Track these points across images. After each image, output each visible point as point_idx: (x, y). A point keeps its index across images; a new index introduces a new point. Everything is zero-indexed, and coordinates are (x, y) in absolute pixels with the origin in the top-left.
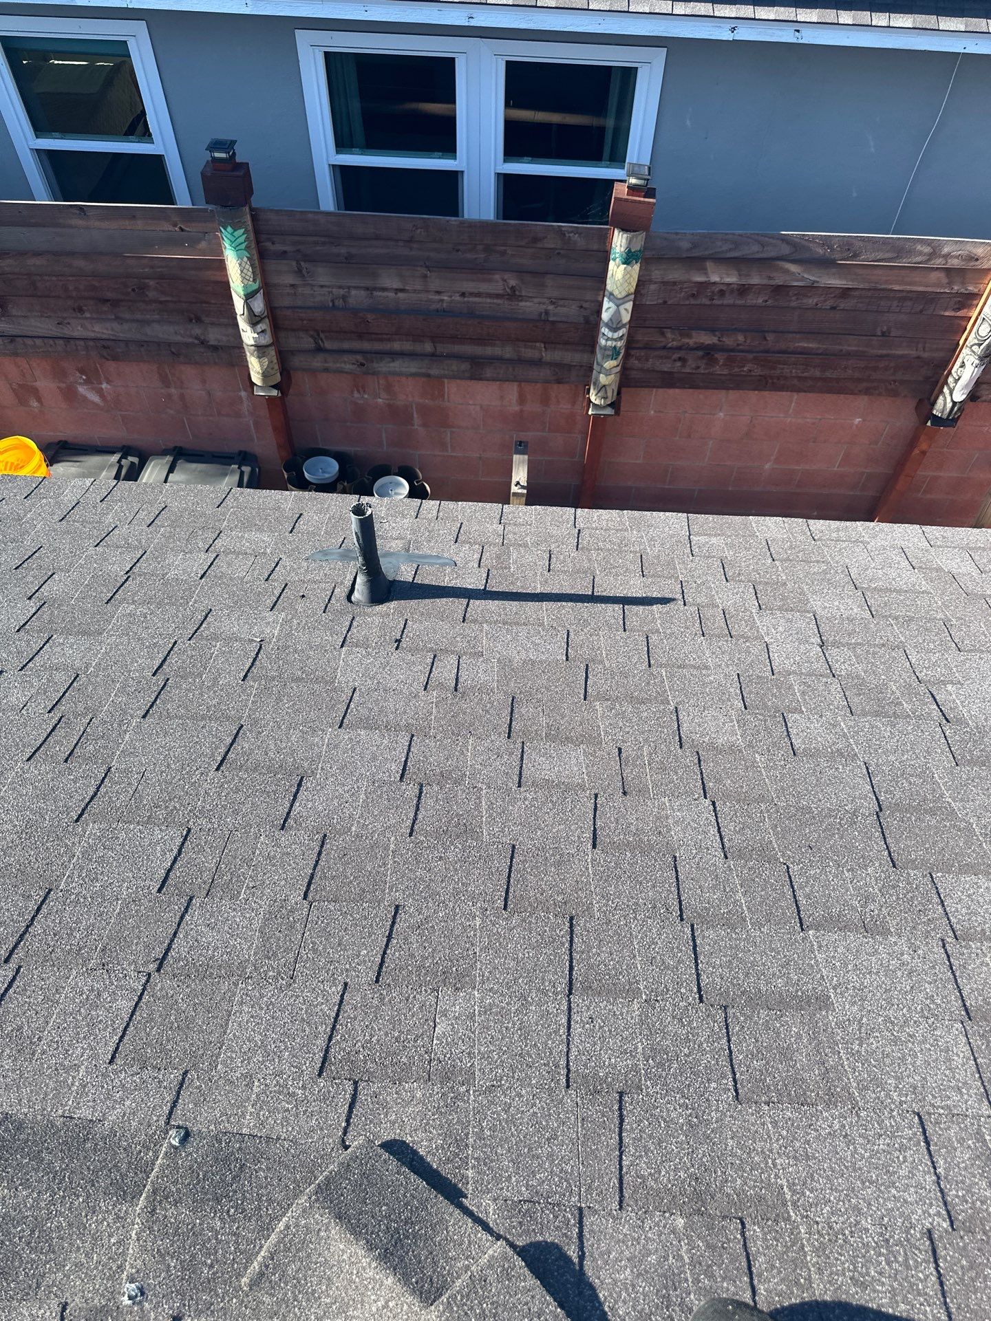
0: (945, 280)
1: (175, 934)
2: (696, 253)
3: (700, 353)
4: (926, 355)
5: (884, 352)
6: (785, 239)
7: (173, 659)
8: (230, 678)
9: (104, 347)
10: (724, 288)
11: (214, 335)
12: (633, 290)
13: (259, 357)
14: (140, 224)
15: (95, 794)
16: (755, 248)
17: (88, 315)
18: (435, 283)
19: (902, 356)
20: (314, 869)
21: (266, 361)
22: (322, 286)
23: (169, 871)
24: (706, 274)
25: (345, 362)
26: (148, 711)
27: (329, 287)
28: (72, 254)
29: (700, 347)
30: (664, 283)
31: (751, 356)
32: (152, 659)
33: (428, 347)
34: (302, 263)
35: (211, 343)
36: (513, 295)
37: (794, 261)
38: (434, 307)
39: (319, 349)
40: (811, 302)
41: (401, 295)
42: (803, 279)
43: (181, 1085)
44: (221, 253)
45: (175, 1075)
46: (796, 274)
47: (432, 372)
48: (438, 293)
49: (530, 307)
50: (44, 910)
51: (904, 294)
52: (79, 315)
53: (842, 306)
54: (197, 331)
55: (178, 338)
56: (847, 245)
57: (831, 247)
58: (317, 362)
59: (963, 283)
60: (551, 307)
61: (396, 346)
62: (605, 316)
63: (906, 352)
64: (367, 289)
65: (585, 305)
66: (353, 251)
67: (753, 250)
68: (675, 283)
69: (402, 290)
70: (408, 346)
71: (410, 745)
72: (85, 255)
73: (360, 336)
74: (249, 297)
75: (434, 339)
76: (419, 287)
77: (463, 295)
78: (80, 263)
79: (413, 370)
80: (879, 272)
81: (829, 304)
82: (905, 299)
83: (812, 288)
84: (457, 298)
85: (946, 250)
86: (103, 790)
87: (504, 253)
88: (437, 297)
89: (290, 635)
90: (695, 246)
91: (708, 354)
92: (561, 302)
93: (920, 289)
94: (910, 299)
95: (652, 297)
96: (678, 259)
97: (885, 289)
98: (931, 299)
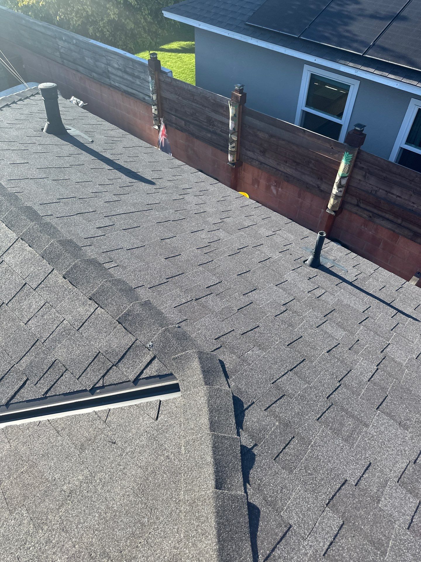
1: (204, 297)
7: (245, 249)
8: (256, 260)
9: (287, 176)
11: (324, 187)
13: (334, 199)
14: (320, 142)
15: (206, 263)
17: (287, 164)
20: (244, 307)
21: (336, 202)
22: (370, 184)
23: (211, 286)
25: (364, 214)
26: (230, 255)
27: (373, 185)
28: (294, 144)
32: (240, 246)
33: (399, 221)
34: (367, 174)
35: (321, 189)
38: (409, 207)
39: (358, 205)
41: (398, 198)
43: (185, 320)
44: (341, 160)
45: (185, 318)
47: (396, 230)
50: (180, 276)
52: (285, 164)
54: (319, 183)
55: (311, 183)
58: (355, 209)
61: (387, 216)
64: (386, 191)
66: (388, 176)
69: (400, 197)
70: (391, 217)
71: (292, 300)
72: (297, 145)
73: (375, 207)
74: (342, 177)
75: (403, 219)
78: (294, 147)
79: (389, 227)
86: (208, 263)
89: (279, 260)
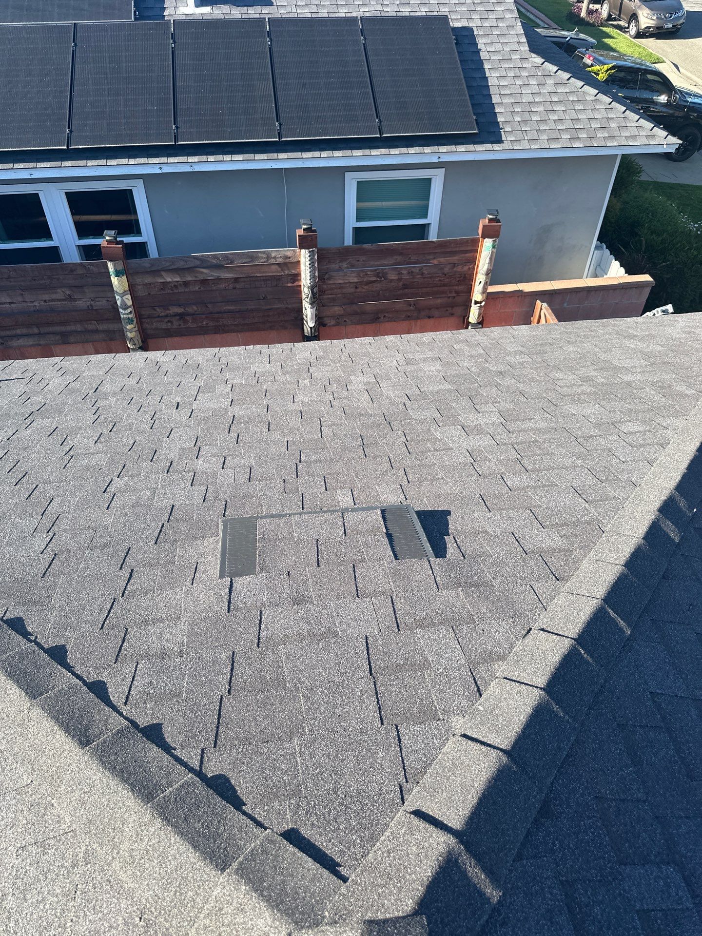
0: (279, 269)
2: (154, 269)
3: (178, 317)
4: (290, 306)
5: (269, 307)
6: (194, 257)
10: (176, 284)
12: (127, 288)
16: (182, 263)
19: (278, 308)
24: (164, 278)
29: (176, 315)
30: (146, 285)
31: (204, 316)
36: (70, 298)
37: (203, 268)
38: (32, 309)
40: (222, 286)
42: (212, 276)
46: (207, 273)
47: (41, 343)
48: (32, 302)
49: (82, 303)
51: (264, 278)
53: (238, 287)
56: (226, 257)
57: (218, 259)
59: (288, 269)
60: (92, 303)
62: (119, 303)
63: (279, 306)
65: (109, 300)
67: (181, 264)
68: (150, 284)
69: (13, 303)
70: (24, 331)
75: (38, 325)
77: (45, 301)
80: (245, 268)
81: (231, 286)
83: (218, 280)
84: (43, 303)
85: (273, 255)
87: (58, 279)
88: (32, 304)
90: (152, 265)
91: (182, 318)
92: (97, 300)
93: (270, 274)
94: (269, 280)
95: (141, 292)
96: (147, 272)
97: (253, 277)
98: (278, 279)
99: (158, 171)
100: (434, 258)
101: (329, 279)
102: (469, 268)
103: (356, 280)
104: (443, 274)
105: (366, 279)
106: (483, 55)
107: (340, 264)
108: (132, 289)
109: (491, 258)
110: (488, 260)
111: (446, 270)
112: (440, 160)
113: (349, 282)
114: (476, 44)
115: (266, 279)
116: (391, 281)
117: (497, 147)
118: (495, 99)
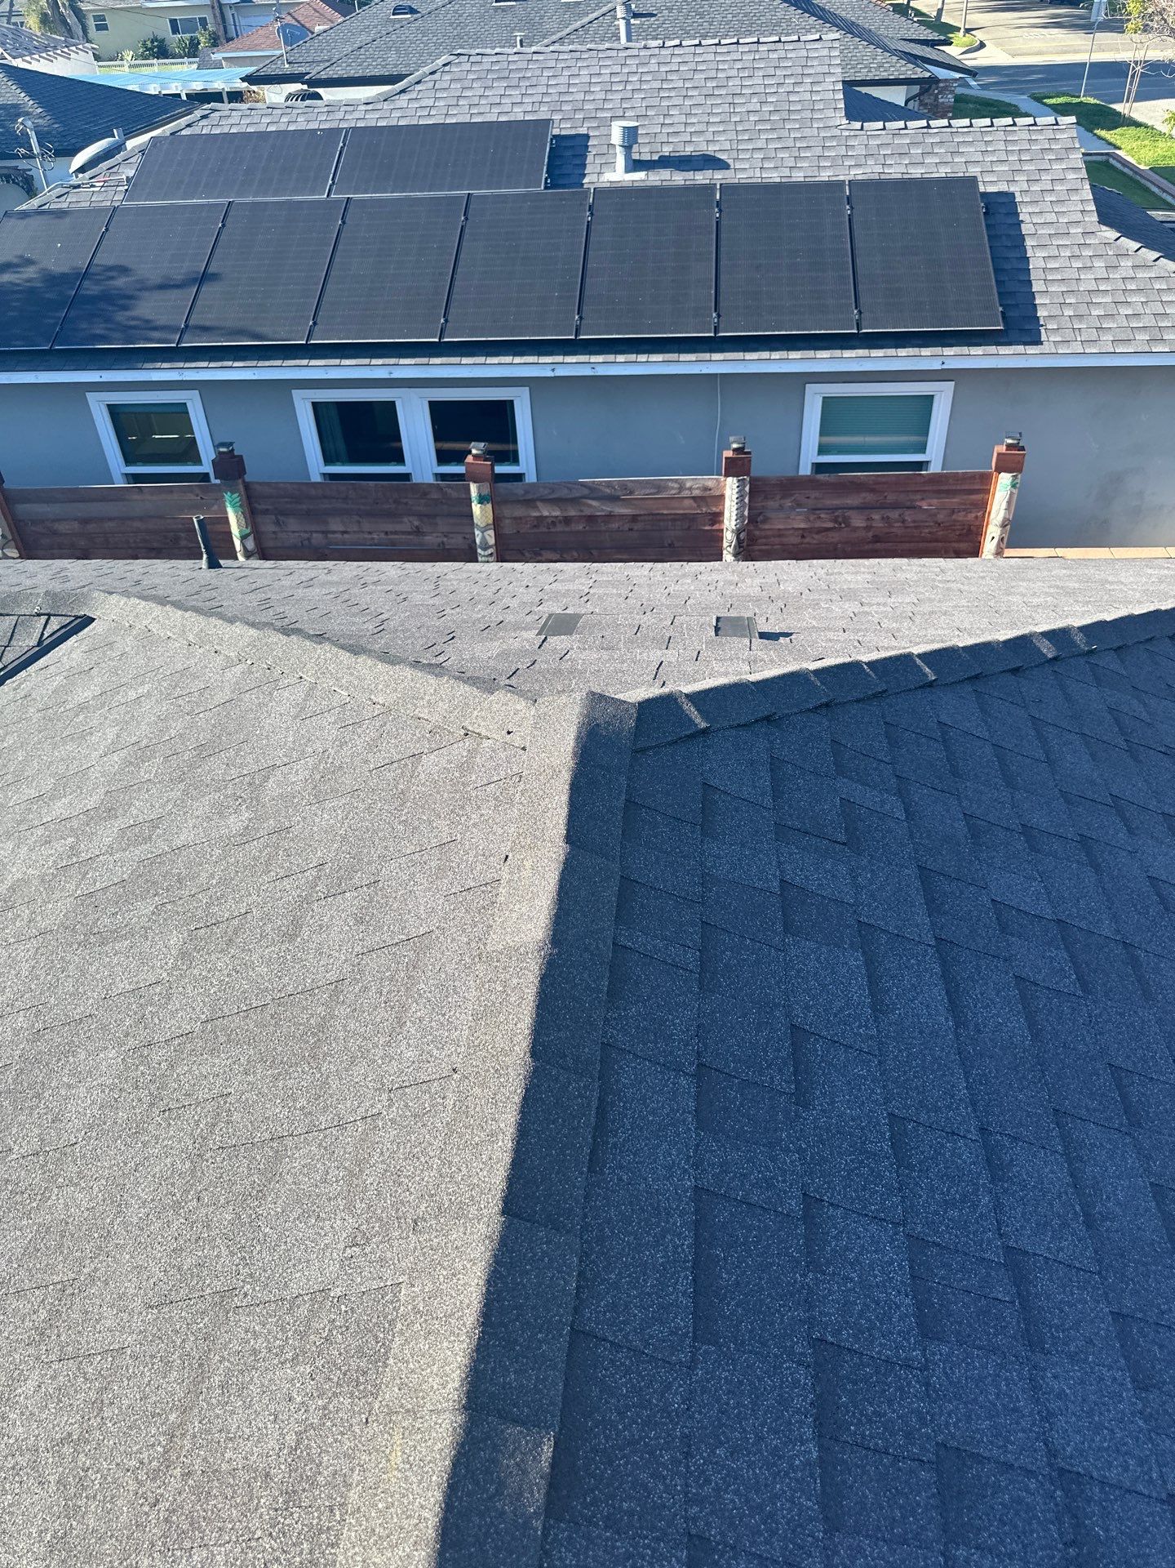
0: (695, 505)
2: (530, 497)
6: (583, 485)
10: (554, 520)
12: (491, 521)
14: (175, 496)
16: (566, 491)
18: (366, 526)
22: (294, 532)
24: (539, 511)
27: (297, 532)
28: (131, 519)
30: (515, 518)
34: (279, 517)
36: (418, 532)
37: (593, 499)
40: (614, 526)
41: (346, 536)
42: (603, 510)
44: (226, 513)
46: (597, 507)
48: (370, 533)
49: (431, 539)
51: (673, 517)
53: (636, 528)
56: (623, 485)
57: (614, 488)
59: (707, 506)
60: (445, 539)
62: (478, 541)
64: (323, 532)
65: (466, 536)
66: (311, 507)
67: (564, 493)
68: (520, 518)
69: (346, 533)
72: (141, 519)
74: (243, 538)
76: (355, 529)
77: (386, 533)
78: (137, 524)
80: (647, 502)
81: (626, 527)
82: (674, 520)
83: (610, 517)
84: (383, 536)
85: (688, 485)
87: (406, 504)
88: (370, 536)
90: (527, 492)
92: (451, 535)
93: (682, 512)
94: (679, 520)
95: (508, 528)
96: (518, 502)
97: (658, 514)
98: (690, 519)
99: (550, 374)
100: (923, 499)
101: (764, 521)
102: (977, 517)
103: (802, 526)
104: (936, 523)
105: (818, 524)
106: (1026, 229)
107: (782, 501)
108: (497, 524)
109: (1009, 503)
110: (1004, 505)
111: (941, 517)
112: (945, 367)
113: (793, 528)
114: (1017, 214)
115: (676, 518)
116: (856, 529)
117: (1031, 350)
118: (1037, 286)
